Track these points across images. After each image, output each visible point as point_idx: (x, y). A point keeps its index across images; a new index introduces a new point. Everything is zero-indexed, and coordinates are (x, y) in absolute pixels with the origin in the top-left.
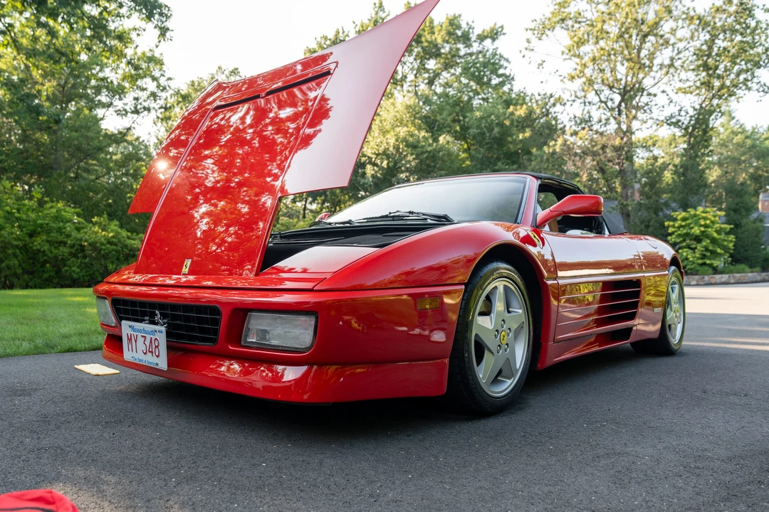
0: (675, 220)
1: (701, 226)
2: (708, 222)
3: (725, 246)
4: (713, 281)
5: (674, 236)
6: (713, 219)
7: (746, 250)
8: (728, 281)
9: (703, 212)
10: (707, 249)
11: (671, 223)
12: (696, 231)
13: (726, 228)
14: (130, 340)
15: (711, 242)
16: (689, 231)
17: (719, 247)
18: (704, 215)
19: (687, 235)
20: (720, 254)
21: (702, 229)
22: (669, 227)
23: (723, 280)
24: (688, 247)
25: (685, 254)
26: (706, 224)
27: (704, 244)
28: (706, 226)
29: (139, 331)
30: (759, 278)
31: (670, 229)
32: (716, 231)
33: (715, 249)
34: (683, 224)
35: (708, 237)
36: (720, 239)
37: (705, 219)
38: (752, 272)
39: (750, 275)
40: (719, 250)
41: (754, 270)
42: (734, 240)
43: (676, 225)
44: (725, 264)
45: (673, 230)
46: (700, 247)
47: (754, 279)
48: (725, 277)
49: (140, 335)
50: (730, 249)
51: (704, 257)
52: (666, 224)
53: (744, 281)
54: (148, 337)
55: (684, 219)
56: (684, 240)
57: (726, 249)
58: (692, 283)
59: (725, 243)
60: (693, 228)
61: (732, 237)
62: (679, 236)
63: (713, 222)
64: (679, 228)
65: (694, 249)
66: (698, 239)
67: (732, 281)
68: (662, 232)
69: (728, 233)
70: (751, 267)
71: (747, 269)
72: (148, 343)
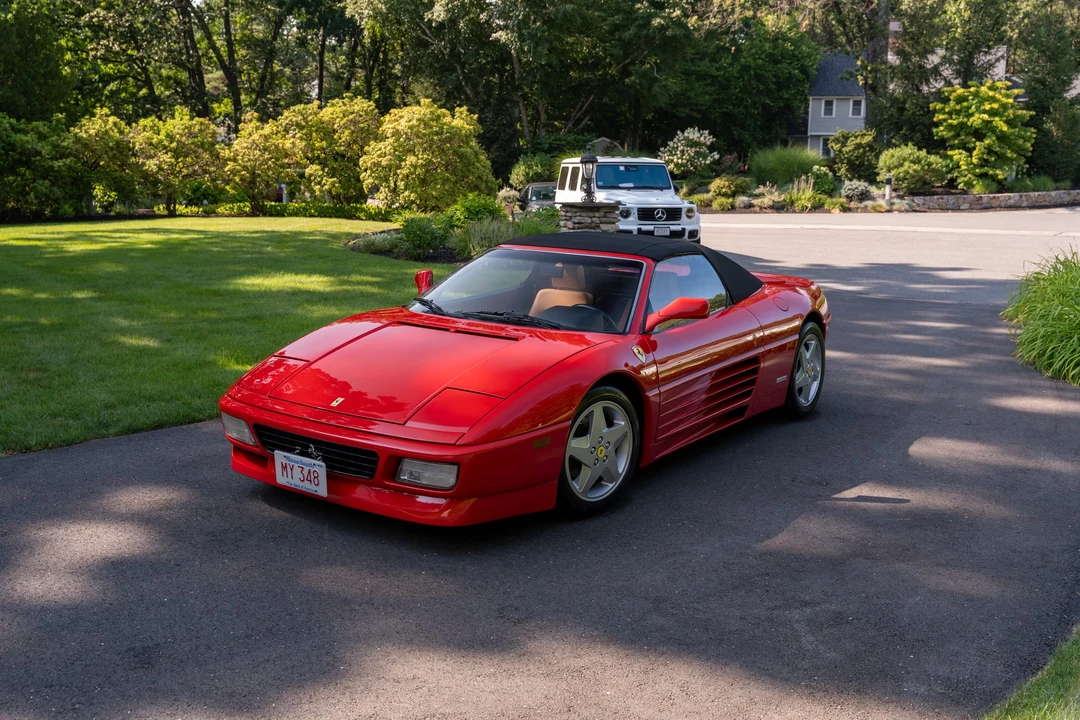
0: (946, 100)
1: (985, 112)
2: (995, 106)
3: (1019, 146)
4: (995, 203)
5: (941, 128)
6: (1004, 100)
7: (1053, 153)
8: (1018, 205)
9: (990, 88)
10: (989, 150)
11: (939, 106)
12: (976, 120)
13: (1023, 116)
14: (284, 467)
15: (998, 138)
16: (965, 120)
17: (1009, 148)
18: (991, 93)
19: (962, 125)
20: (1010, 160)
21: (986, 117)
22: (935, 111)
23: (1012, 202)
24: (964, 147)
25: (955, 158)
26: (992, 108)
27: (987, 142)
28: (993, 113)
29: (297, 462)
30: (1067, 199)
31: (937, 115)
32: (1008, 122)
33: (1002, 151)
34: (958, 107)
35: (993, 130)
36: (1013, 133)
37: (993, 100)
38: (1057, 189)
39: (1053, 193)
40: (1009, 154)
41: (1062, 184)
42: (1035, 136)
43: (947, 110)
44: (1017, 174)
45: (941, 117)
46: (979, 147)
47: (1059, 201)
48: (1014, 197)
49: (296, 465)
50: (1026, 150)
51: (984, 163)
52: (932, 106)
53: (1044, 203)
54: (306, 469)
55: (961, 99)
56: (957, 135)
57: (1020, 151)
58: (962, 207)
59: (1021, 142)
60: (972, 115)
61: (1031, 132)
62: (951, 127)
63: (1004, 107)
64: (950, 114)
65: (970, 151)
66: (979, 135)
67: (1025, 204)
68: (926, 120)
69: (1027, 124)
70: (1056, 181)
71: (1050, 184)
72: (306, 472)
